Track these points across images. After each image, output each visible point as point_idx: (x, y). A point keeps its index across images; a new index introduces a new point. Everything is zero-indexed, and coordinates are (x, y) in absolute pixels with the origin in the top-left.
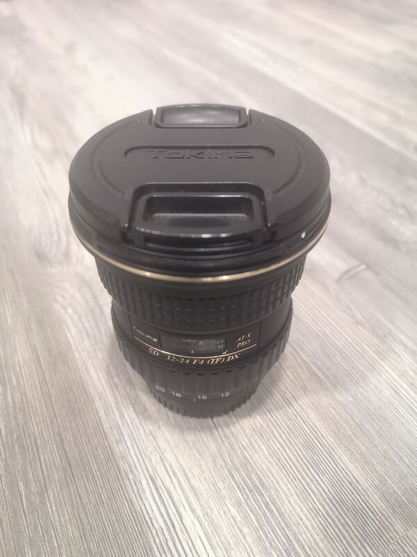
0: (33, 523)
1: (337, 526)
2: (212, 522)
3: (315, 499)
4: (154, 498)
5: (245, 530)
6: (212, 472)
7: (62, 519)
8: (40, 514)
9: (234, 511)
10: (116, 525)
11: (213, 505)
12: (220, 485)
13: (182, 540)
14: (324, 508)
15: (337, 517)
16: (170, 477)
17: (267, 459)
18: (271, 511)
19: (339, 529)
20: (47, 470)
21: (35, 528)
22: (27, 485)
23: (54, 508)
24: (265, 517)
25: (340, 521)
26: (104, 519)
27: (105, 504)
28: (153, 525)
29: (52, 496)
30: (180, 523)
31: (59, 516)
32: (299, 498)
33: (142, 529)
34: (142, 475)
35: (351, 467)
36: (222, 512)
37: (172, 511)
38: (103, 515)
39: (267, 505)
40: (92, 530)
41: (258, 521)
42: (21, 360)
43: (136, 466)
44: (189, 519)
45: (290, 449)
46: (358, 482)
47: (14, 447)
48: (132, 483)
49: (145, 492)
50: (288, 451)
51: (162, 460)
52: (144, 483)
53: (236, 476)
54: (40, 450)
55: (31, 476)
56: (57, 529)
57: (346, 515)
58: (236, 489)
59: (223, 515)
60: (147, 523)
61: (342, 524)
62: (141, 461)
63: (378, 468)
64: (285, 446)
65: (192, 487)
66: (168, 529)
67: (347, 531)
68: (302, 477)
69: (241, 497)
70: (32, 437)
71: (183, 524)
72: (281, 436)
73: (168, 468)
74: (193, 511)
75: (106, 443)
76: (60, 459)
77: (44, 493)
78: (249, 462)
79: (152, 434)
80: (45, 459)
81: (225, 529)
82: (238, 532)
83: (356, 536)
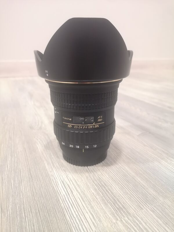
0: (14, 191)
1: (135, 197)
2: (84, 194)
3: (126, 190)
4: (62, 187)
5: (97, 197)
6: (86, 181)
7: (26, 191)
8: (18, 189)
9: (93, 191)
10: (46, 193)
11: (85, 189)
12: (89, 184)
13: (72, 198)
14: (130, 192)
15: (135, 195)
16: (69, 181)
17: (108, 178)
18: (108, 192)
19: (136, 198)
20: (23, 178)
21: (15, 192)
22: (14, 181)
23: (23, 188)
24: (106, 194)
25: (136, 196)
26: (42, 191)
27: (43, 187)
28: (61, 194)
29: (23, 184)
30: (71, 193)
31: (25, 190)
32: (120, 189)
33: (56, 195)
34: (59, 180)
35: (141, 182)
36: (88, 192)
37: (69, 191)
38: (42, 190)
39: (107, 191)
40: (37, 194)
41: (103, 194)
42: (19, 151)
43: (57, 178)
44: (75, 193)
45: (117, 176)
46: (144, 186)
47: (12, 171)
48: (55, 182)
49: (59, 185)
50: (116, 176)
51: (67, 177)
52: (59, 182)
53: (95, 182)
54: (21, 173)
55: (16, 179)
56: (23, 193)
57: (139, 195)
58: (95, 186)
59: (89, 192)
60: (58, 193)
61: (137, 197)
62: (59, 177)
63: (152, 182)
64: (115, 175)
65: (78, 184)
66: (67, 195)
67: (139, 199)
68: (121, 183)
69: (97, 188)
70: (19, 169)
71: (73, 194)
72: (114, 173)
73: (69, 179)
74: (77, 191)
75: (46, 171)
76: (28, 175)
77: (20, 183)
78: (101, 179)
79: (64, 170)
80: (23, 175)
81: (89, 196)
82: (95, 197)
83: (143, 201)
